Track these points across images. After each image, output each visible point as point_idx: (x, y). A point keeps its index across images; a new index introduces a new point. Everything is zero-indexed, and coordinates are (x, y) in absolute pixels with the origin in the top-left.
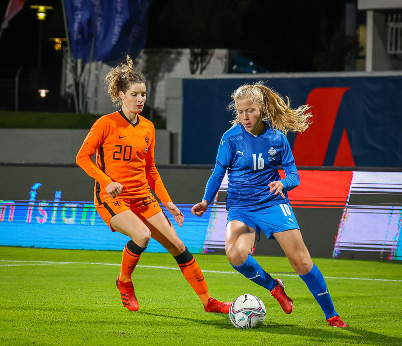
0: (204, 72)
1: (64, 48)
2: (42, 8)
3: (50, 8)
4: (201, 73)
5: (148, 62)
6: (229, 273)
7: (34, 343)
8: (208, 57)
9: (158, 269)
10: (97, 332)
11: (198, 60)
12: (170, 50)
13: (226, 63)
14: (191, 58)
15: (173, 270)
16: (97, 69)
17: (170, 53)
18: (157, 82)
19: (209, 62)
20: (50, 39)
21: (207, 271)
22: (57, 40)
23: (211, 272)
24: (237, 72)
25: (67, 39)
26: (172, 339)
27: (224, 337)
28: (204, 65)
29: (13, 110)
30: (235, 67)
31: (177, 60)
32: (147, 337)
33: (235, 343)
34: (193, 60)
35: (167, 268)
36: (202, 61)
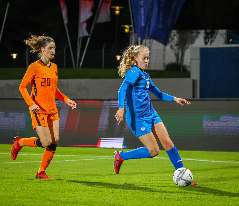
0: (213, 44)
1: (131, 31)
2: (118, 8)
3: (122, 7)
4: (211, 44)
5: (180, 38)
6: (228, 162)
7: (114, 204)
8: (215, 35)
9: (186, 160)
10: (150, 198)
11: (209, 37)
12: (193, 31)
13: (225, 38)
14: (205, 35)
15: (195, 161)
16: (150, 43)
17: (192, 33)
18: (185, 50)
19: (215, 38)
20: (122, 26)
21: (215, 161)
22: (127, 26)
23: (217, 161)
24: (232, 43)
25: (132, 26)
26: (194, 201)
27: (225, 200)
28: (212, 39)
29: (101, 68)
30: (231, 40)
31: (197, 36)
32: (180, 200)
33: (231, 203)
34: (206, 37)
35: (191, 160)
36: (211, 37)
